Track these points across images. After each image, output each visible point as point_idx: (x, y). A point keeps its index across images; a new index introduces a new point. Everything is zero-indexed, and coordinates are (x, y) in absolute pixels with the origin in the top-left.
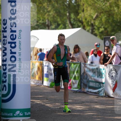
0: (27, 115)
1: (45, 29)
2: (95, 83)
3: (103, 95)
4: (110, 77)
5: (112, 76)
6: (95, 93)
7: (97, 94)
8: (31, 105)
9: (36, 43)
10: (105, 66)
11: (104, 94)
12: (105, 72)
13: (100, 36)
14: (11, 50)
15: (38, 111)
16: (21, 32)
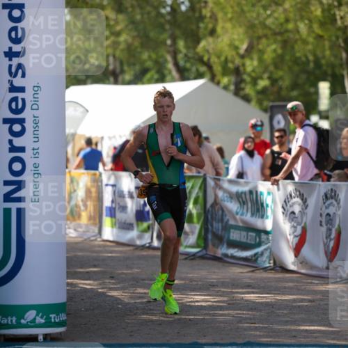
0: (57, 321)
1: (107, 82)
2: (244, 233)
3: (268, 265)
4: (286, 216)
5: (293, 213)
6: (246, 259)
7: (251, 262)
8: (68, 293)
9: (79, 121)
10: (272, 184)
11: (270, 263)
12: (274, 201)
13: (260, 103)
14: (10, 142)
15: (87, 310)
16: (39, 92)
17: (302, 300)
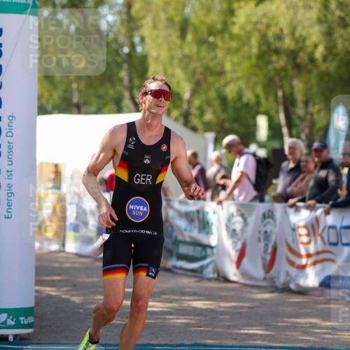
0: (26, 323)
2: (191, 248)
3: (211, 276)
5: (234, 230)
6: (193, 271)
7: (197, 273)
11: (214, 273)
12: (218, 220)
15: (52, 314)
16: (13, 121)
17: (242, 307)
